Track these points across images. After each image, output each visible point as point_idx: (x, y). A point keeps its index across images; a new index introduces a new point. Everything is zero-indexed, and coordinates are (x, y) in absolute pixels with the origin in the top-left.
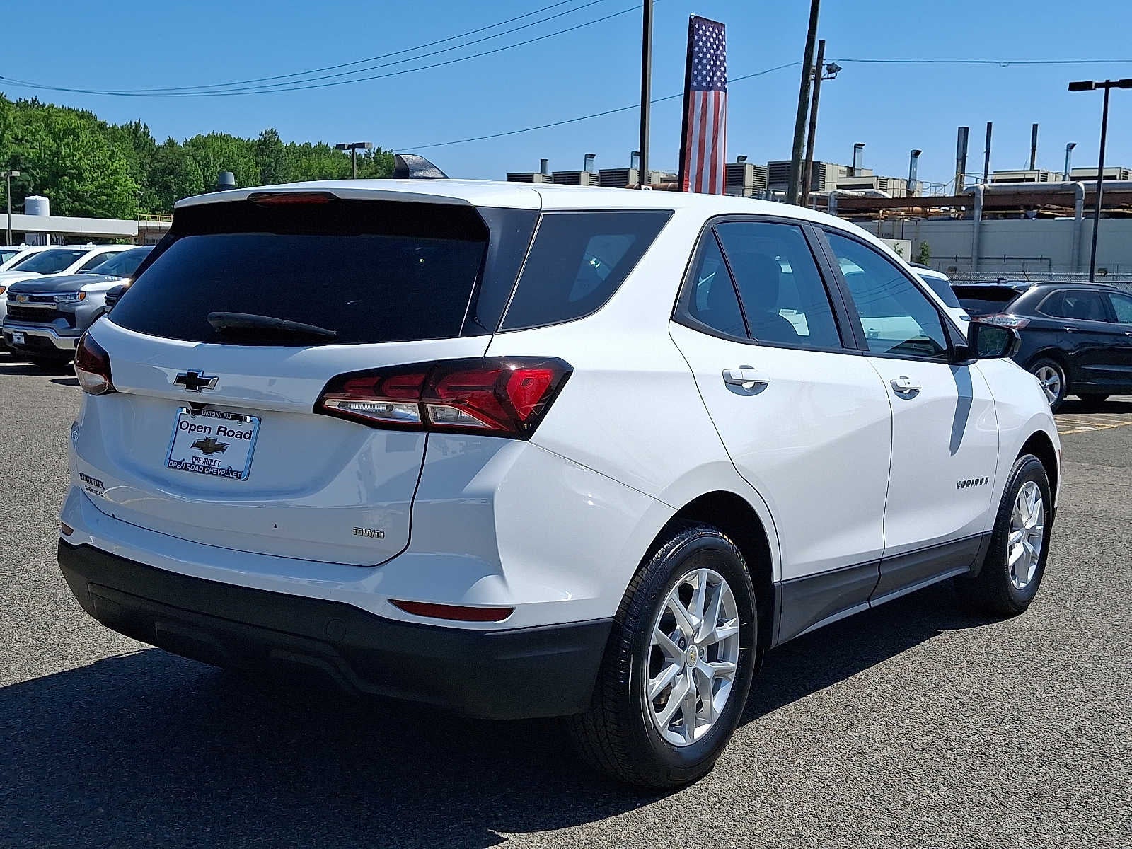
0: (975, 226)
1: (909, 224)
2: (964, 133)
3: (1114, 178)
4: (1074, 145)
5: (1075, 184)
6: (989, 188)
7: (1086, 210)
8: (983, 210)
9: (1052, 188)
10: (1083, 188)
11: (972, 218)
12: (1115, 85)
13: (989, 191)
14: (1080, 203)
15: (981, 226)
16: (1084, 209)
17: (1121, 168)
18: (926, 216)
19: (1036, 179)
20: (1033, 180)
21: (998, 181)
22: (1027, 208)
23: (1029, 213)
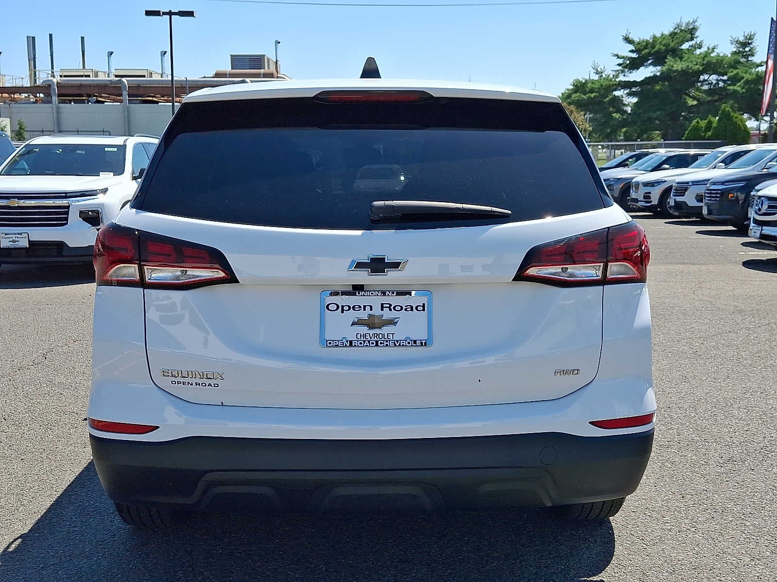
0: (54, 108)
1: (3, 106)
2: (32, 42)
3: (144, 76)
4: (112, 53)
5: (120, 80)
6: (60, 82)
7: (130, 98)
8: (58, 97)
9: (103, 83)
10: (126, 83)
11: (50, 102)
12: (175, 14)
13: (59, 83)
14: (125, 93)
15: (58, 108)
16: (128, 97)
17: (147, 70)
18: (14, 100)
19: (91, 76)
20: (89, 76)
21: (65, 76)
22: (89, 96)
23: (90, 99)
